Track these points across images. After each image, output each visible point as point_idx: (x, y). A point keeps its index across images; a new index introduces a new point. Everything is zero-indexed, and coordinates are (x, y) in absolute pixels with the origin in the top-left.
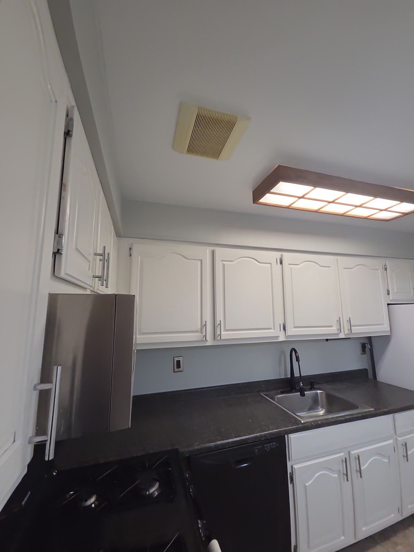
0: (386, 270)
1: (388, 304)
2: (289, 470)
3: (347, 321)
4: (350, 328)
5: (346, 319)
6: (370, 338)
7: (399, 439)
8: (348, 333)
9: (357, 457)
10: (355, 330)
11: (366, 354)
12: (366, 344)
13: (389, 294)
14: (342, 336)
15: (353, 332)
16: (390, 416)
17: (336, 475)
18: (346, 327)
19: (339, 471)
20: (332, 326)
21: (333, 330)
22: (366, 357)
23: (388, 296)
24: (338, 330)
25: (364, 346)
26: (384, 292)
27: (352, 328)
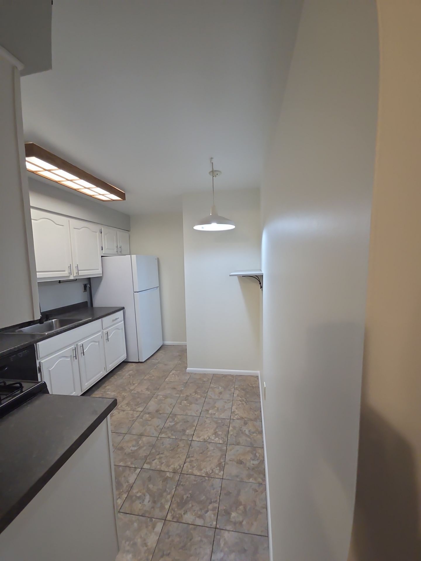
0: (101, 233)
1: (102, 256)
2: (38, 365)
3: (76, 267)
4: (77, 272)
5: (74, 266)
6: (89, 279)
7: (104, 331)
8: (76, 275)
9: (82, 345)
10: (81, 273)
11: (86, 291)
12: (87, 285)
13: (102, 249)
14: (72, 278)
15: (79, 274)
16: (100, 320)
17: (69, 359)
18: (75, 271)
19: (71, 356)
20: (64, 271)
21: (66, 273)
22: (87, 294)
23: (102, 251)
24: (69, 273)
25: (85, 286)
26: (99, 249)
27: (79, 272)
